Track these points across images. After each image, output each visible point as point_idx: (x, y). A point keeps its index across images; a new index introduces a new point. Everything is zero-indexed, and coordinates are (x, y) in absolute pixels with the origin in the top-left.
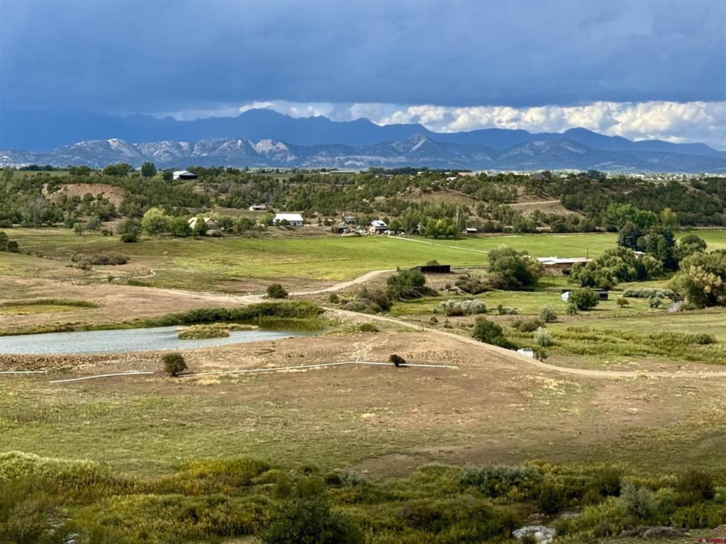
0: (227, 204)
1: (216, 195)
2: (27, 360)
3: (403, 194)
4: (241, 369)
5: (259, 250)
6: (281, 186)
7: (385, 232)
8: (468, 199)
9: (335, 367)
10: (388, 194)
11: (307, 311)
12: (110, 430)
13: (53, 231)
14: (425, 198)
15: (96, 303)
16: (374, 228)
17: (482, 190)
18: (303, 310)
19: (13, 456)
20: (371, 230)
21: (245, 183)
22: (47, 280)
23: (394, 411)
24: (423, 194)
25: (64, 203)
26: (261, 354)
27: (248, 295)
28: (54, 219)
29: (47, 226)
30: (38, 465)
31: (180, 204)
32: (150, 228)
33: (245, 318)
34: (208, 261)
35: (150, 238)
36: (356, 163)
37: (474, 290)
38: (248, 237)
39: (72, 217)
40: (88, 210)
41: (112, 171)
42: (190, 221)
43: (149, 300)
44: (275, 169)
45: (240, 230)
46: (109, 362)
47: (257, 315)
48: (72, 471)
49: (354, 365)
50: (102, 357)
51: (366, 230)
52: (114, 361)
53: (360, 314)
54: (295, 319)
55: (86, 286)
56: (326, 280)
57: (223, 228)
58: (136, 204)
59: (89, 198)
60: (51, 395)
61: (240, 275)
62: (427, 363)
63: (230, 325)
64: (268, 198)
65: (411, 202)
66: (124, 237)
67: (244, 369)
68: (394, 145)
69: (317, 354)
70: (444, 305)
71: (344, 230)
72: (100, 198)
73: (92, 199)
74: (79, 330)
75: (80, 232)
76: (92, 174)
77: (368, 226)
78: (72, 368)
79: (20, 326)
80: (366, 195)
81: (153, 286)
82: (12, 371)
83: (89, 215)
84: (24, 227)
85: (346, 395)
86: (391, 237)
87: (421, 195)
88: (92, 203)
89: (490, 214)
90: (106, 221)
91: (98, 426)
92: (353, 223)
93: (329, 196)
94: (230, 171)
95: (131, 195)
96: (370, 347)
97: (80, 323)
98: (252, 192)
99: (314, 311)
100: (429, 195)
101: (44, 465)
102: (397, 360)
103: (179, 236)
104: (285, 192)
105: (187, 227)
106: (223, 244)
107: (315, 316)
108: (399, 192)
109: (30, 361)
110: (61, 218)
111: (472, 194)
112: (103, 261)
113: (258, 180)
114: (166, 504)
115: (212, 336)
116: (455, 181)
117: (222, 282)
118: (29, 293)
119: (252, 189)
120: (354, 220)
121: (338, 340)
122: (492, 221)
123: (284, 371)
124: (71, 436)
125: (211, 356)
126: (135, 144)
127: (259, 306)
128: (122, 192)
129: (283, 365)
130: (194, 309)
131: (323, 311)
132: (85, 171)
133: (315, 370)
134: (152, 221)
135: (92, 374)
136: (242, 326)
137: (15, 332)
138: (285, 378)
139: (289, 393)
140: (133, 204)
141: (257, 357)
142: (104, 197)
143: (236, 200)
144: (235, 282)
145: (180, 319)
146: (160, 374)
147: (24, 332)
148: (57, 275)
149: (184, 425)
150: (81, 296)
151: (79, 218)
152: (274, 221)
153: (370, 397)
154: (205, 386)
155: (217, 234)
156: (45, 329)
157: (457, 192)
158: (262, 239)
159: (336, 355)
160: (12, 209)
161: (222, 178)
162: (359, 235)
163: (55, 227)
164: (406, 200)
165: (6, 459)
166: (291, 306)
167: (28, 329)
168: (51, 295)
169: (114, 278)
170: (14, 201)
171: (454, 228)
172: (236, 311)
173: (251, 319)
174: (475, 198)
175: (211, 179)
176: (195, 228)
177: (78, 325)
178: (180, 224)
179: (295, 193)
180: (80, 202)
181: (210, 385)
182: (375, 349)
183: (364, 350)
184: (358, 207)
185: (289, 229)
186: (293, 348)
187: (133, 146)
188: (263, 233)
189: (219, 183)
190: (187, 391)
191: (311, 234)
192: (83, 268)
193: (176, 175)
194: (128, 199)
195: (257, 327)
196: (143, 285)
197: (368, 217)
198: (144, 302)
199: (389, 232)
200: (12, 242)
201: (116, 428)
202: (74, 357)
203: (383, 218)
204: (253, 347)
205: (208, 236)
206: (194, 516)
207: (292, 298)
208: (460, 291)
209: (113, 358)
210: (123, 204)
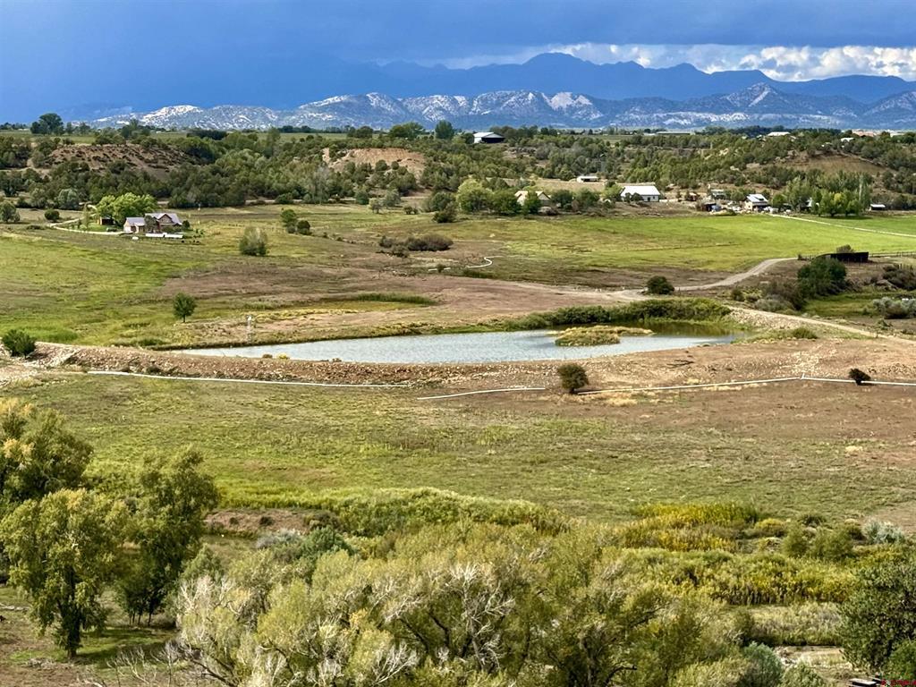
0: (547, 174)
1: (533, 163)
2: (384, 371)
3: (784, 160)
4: (656, 385)
5: (608, 232)
6: (614, 150)
7: (766, 209)
8: (871, 166)
9: (776, 384)
10: (764, 160)
11: (708, 311)
12: (525, 462)
13: (342, 208)
14: (813, 165)
15: (432, 299)
16: (751, 204)
17: (888, 154)
18: (702, 310)
19: (426, 494)
20: (746, 207)
21: (569, 147)
22: (362, 270)
23: (884, 443)
24: (810, 160)
25: (352, 173)
26: (676, 366)
27: (622, 290)
28: (342, 193)
29: (334, 203)
30: (462, 505)
31: (493, 174)
32: (468, 204)
33: (629, 319)
34: (549, 246)
35: (468, 216)
36: (679, 121)
37: (909, 285)
38: (592, 216)
39: (364, 191)
40: (382, 182)
41: (399, 133)
42: (517, 194)
43: (499, 296)
44: (587, 130)
45: (581, 206)
46: (486, 374)
47: (642, 316)
48: (510, 515)
49: (800, 383)
50: (477, 368)
51: (741, 206)
52: (492, 374)
53: (780, 315)
54: (692, 322)
55: (413, 278)
56: (712, 271)
57: (558, 205)
58: (441, 174)
59: (382, 167)
60: (426, 415)
61: (599, 264)
62: (898, 381)
63: (616, 329)
64: (599, 167)
65: (795, 171)
66: (437, 216)
67: (660, 385)
68: (728, 98)
69: (749, 367)
70: (878, 304)
71: (713, 207)
72: (396, 167)
73: (386, 168)
74: (426, 332)
75: (378, 209)
76: (375, 137)
77: (743, 201)
78: (441, 381)
79: (355, 327)
80: (735, 162)
81: (496, 278)
82: (367, 384)
83: (384, 188)
84: (307, 203)
85: (809, 422)
86: (774, 215)
87: (807, 161)
88: (386, 173)
89: (900, 186)
90: (405, 195)
91: (507, 457)
92: (722, 197)
93: (683, 163)
94: (545, 132)
95: (434, 162)
96: (816, 358)
97: (426, 325)
98: (578, 159)
99: (717, 311)
100: (819, 162)
101: (471, 506)
102: (858, 376)
103: (506, 215)
104: (619, 158)
105: (514, 203)
106: (562, 224)
107: (719, 317)
108: (778, 158)
109: (389, 371)
110: (349, 192)
111: (875, 159)
112: (420, 246)
113: (585, 142)
114: (651, 561)
115: (598, 342)
116: (852, 144)
117: (581, 273)
118: (344, 286)
119: (577, 156)
120: (725, 194)
121: (768, 349)
122: (904, 195)
123: (711, 388)
124: (481, 468)
125: (612, 368)
126: (400, 100)
127: (644, 305)
128: (422, 159)
129: (708, 381)
130: (563, 308)
131: (729, 312)
132: (366, 133)
133: (752, 388)
134: (470, 195)
135: (469, 390)
136: (632, 330)
137: (351, 334)
138: (716, 398)
139: (732, 417)
140: (437, 174)
141: (672, 369)
142: (401, 165)
143: (560, 169)
144: (596, 274)
145: (548, 320)
146: (554, 390)
147: (360, 334)
148: (371, 263)
149: (617, 457)
150: (412, 290)
151: (372, 192)
152: (623, 195)
153: (843, 425)
154: (617, 407)
155: (553, 212)
156: (385, 332)
157: (855, 157)
158: (610, 218)
159: (773, 368)
160: (291, 180)
161: (539, 140)
162: (733, 214)
163: (344, 203)
164: (788, 168)
165: (419, 497)
166: (686, 304)
167: (365, 331)
168: (373, 288)
169: (445, 267)
170: (292, 170)
171: (856, 203)
172: (616, 310)
173: (636, 321)
174: (879, 165)
175: (525, 142)
176: (525, 203)
177: (424, 327)
178: (505, 199)
179: (632, 160)
180: (371, 172)
181: (624, 406)
182: (823, 362)
183: (808, 362)
184: (725, 177)
185: (642, 205)
186: (715, 359)
187: (398, 102)
188: (610, 210)
189: (536, 147)
190: (597, 413)
191: (671, 213)
192: (400, 255)
193: (478, 137)
194: (430, 168)
195: (649, 331)
196: (484, 276)
197: (741, 190)
198: (493, 299)
199: (772, 210)
200: (302, 222)
201: (533, 459)
202: (442, 368)
203: (762, 191)
204: (663, 357)
205: (541, 214)
206: (692, 577)
207: (680, 294)
208: (890, 285)
209: (492, 370)
210: (426, 174)
